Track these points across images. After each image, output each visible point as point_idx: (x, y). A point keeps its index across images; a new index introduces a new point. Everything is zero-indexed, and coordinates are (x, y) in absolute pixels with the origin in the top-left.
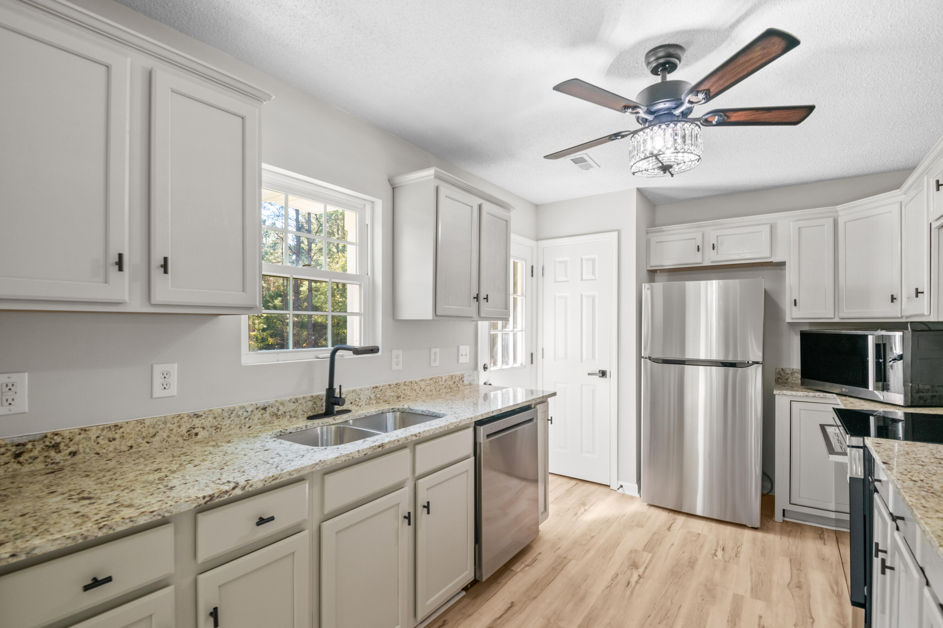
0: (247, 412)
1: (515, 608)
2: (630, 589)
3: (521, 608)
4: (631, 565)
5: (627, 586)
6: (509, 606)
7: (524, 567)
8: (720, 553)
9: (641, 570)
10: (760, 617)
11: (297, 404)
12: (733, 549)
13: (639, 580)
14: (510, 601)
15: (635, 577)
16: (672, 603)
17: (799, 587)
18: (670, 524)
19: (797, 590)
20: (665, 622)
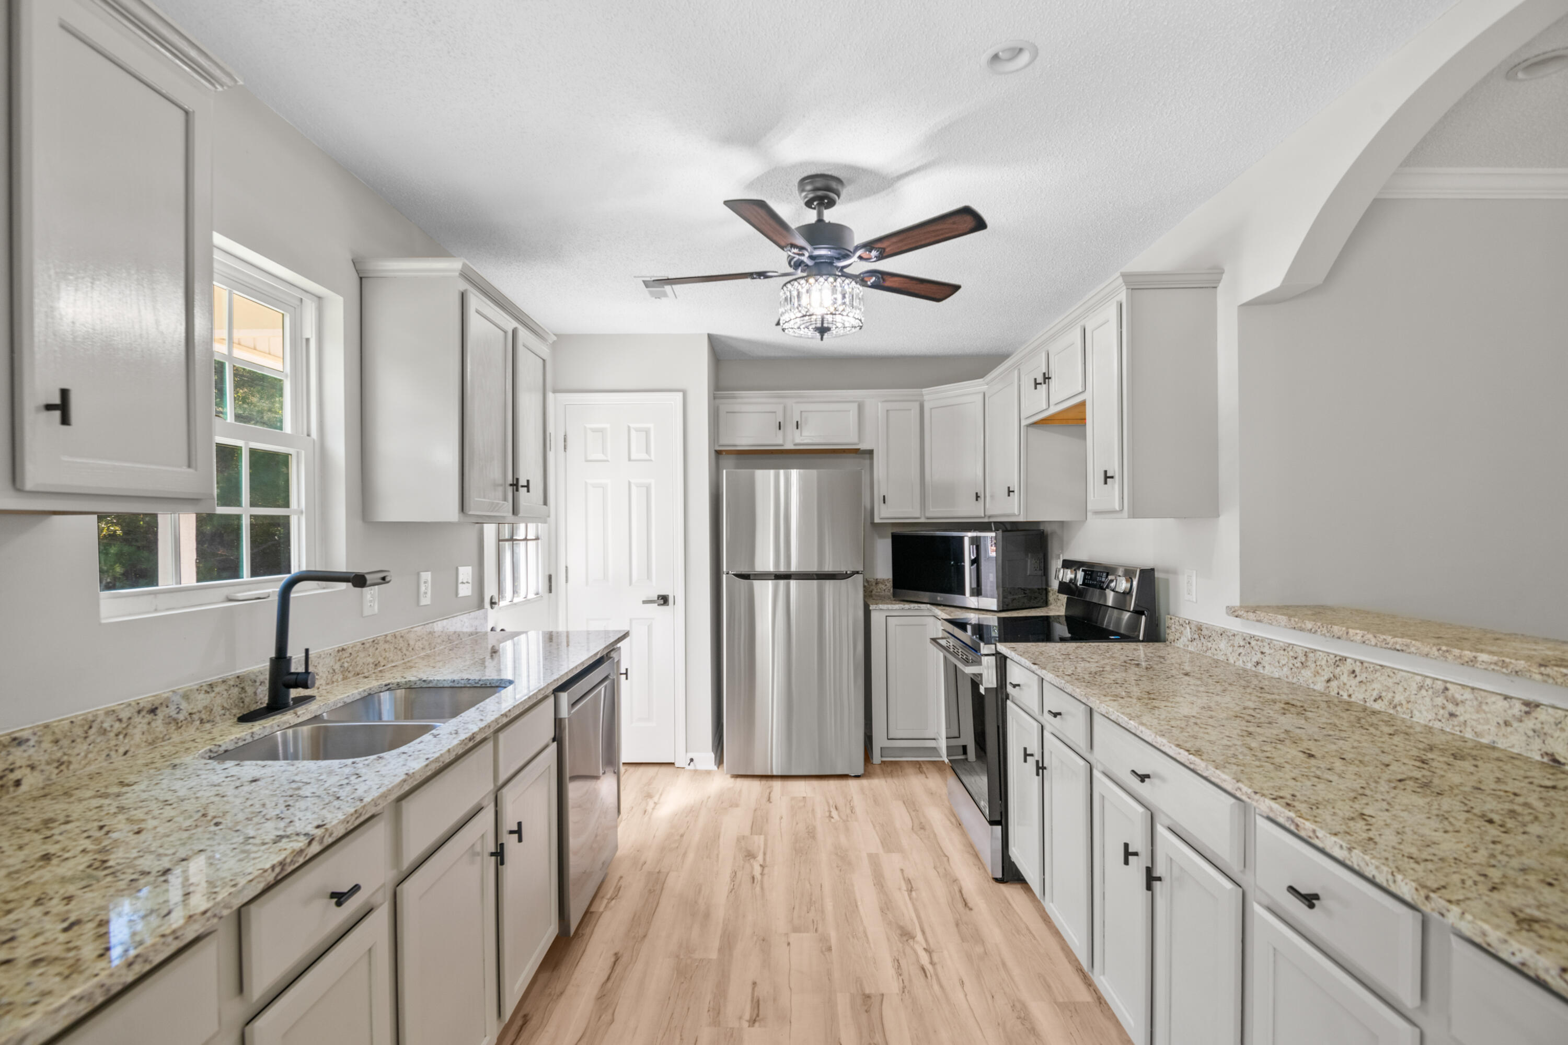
0: (120, 720)
1: (624, 960)
2: (759, 885)
3: (632, 956)
4: (746, 856)
5: (753, 882)
6: (613, 959)
7: (608, 903)
8: (834, 813)
9: (760, 858)
10: (902, 870)
11: (213, 695)
12: (846, 805)
13: (763, 870)
14: (612, 952)
15: (757, 870)
16: (811, 885)
17: (923, 828)
18: (767, 794)
19: (922, 831)
20: (813, 908)
